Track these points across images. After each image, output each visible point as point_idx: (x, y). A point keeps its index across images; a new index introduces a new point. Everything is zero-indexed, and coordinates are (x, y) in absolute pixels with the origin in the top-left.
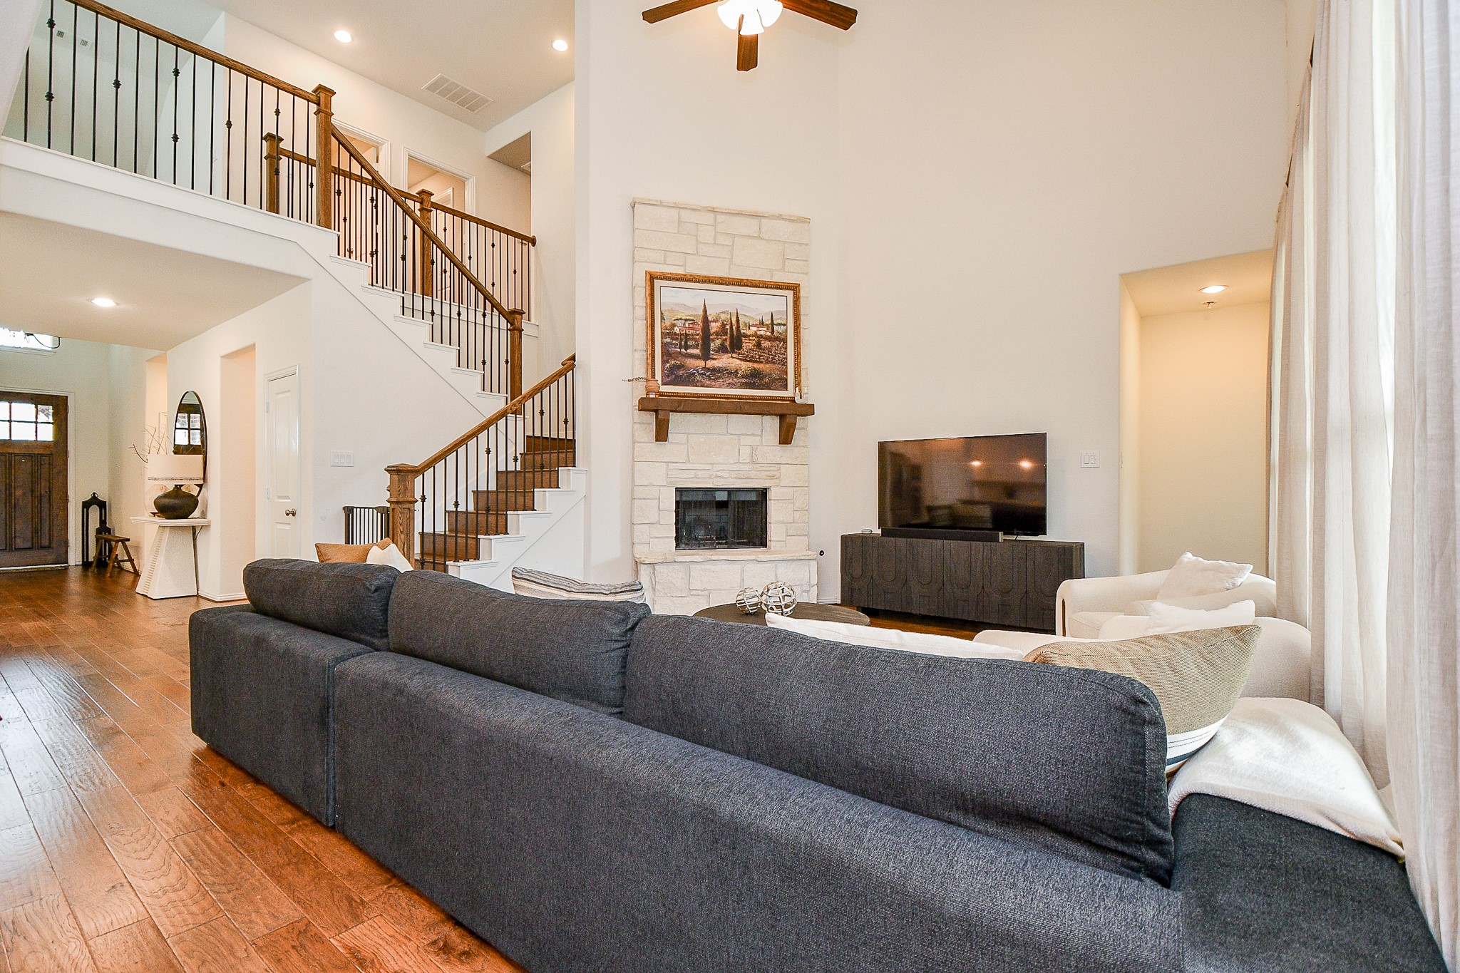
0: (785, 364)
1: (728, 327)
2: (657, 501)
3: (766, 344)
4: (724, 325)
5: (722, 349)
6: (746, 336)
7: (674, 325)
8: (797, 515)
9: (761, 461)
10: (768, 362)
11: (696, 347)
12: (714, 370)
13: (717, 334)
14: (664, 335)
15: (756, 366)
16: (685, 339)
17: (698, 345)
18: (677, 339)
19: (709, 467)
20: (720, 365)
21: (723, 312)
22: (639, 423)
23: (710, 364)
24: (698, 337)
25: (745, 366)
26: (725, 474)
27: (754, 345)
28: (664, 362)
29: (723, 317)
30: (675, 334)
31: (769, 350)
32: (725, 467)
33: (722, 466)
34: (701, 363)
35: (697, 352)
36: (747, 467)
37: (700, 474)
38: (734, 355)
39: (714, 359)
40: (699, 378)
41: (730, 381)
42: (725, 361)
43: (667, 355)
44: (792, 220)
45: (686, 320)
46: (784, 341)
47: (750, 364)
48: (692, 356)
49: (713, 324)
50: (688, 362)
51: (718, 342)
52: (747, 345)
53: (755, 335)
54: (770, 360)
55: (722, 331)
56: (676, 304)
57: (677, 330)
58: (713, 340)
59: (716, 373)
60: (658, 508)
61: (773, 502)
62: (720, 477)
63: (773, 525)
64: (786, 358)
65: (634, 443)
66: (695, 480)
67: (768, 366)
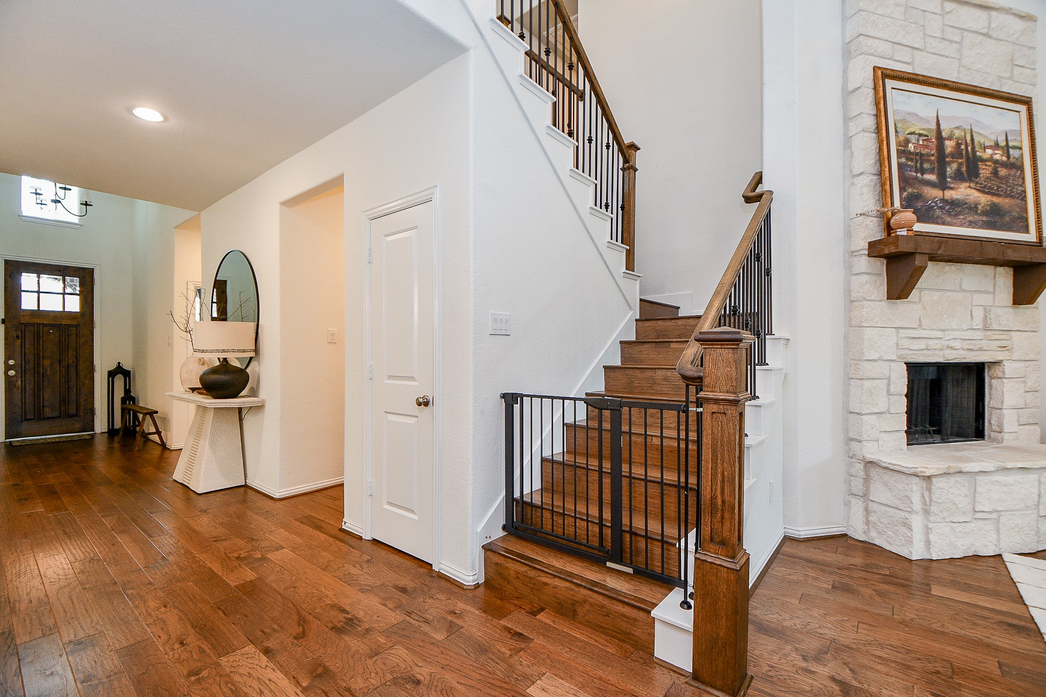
0: (1024, 198)
1: (963, 147)
2: (886, 381)
3: (1003, 172)
4: (958, 145)
5: (959, 176)
6: (983, 160)
7: (907, 141)
8: (1029, 397)
9: (995, 327)
10: (1007, 196)
11: (931, 171)
12: (954, 203)
13: (952, 155)
14: (900, 153)
15: (995, 200)
16: (920, 157)
17: (933, 168)
18: (911, 160)
19: (940, 334)
20: (959, 197)
21: (957, 128)
22: (868, 274)
23: (949, 194)
24: (933, 158)
25: (984, 200)
26: (957, 344)
27: (991, 173)
28: (902, 189)
29: (957, 133)
30: (910, 153)
31: (1006, 178)
32: (958, 334)
33: (956, 333)
34: (937, 193)
35: (932, 177)
36: (979, 335)
37: (933, 344)
38: (972, 185)
39: (952, 189)
40: (938, 212)
41: (971, 218)
42: (963, 192)
43: (905, 182)
44: (1022, 17)
45: (920, 135)
46: (1021, 168)
47: (989, 198)
48: (929, 183)
49: (947, 143)
50: (925, 191)
51: (955, 166)
52: (985, 171)
53: (991, 159)
54: (1008, 192)
55: (957, 153)
56: (909, 114)
57: (911, 147)
58: (949, 163)
59: (955, 208)
60: (888, 391)
61: (1005, 381)
62: (952, 348)
63: (1005, 412)
64: (1025, 192)
65: (851, 302)
66: (926, 352)
67: (1007, 200)
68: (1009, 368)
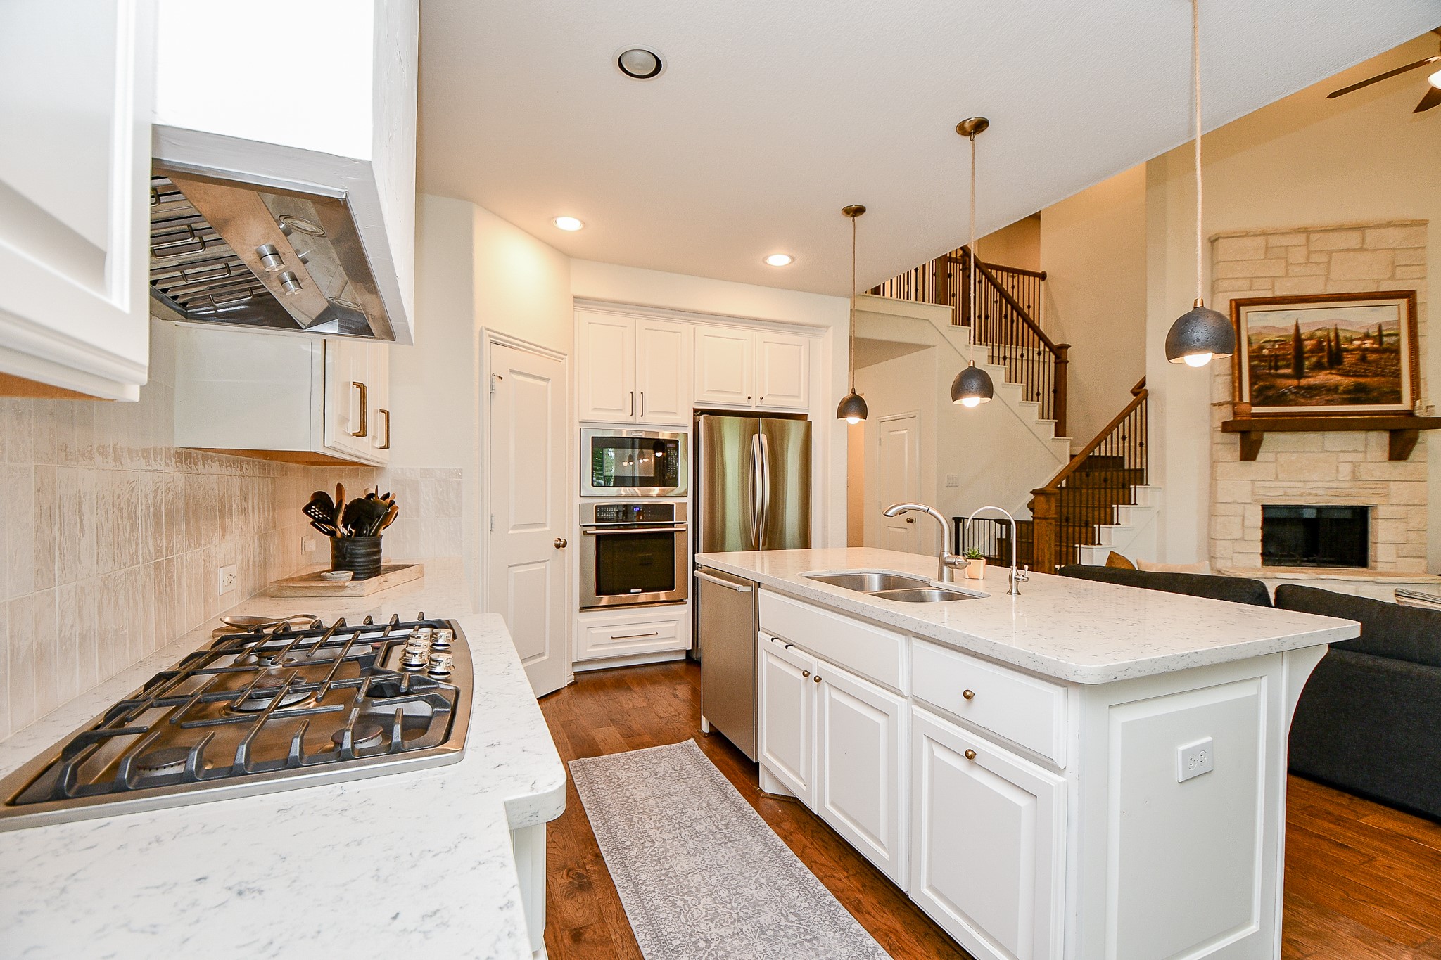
0: (1397, 374)
1: (1325, 343)
2: (1241, 518)
3: (1372, 357)
4: (1320, 342)
5: (1319, 367)
6: (1347, 350)
7: (1262, 348)
8: (1412, 535)
9: (1365, 477)
10: (1375, 375)
11: (1287, 367)
12: (1310, 388)
13: (1312, 351)
14: (1251, 358)
15: (1361, 380)
16: (1274, 360)
17: (1289, 364)
18: (1265, 361)
19: (1300, 484)
20: (1317, 382)
21: (1318, 330)
22: (1223, 444)
23: (1304, 382)
24: (1289, 357)
25: (1346, 381)
26: (1320, 492)
27: (1358, 360)
28: (1252, 384)
29: (1319, 334)
30: (1264, 356)
31: (1377, 362)
32: (1320, 485)
33: (1317, 483)
34: (1293, 383)
35: (1288, 371)
36: (1346, 485)
37: (1290, 492)
38: (1334, 372)
39: (1309, 377)
40: (1291, 397)
41: (1329, 398)
42: (1322, 378)
43: (1254, 377)
45: (1276, 341)
46: (1396, 351)
47: (1353, 379)
48: (1283, 376)
49: (1307, 342)
50: (1279, 382)
51: (1314, 360)
52: (1349, 359)
53: (1359, 348)
54: (1379, 373)
55: (1319, 347)
56: (1265, 327)
57: (1265, 352)
58: (1308, 358)
59: (1311, 393)
60: (1243, 525)
61: (1380, 521)
62: (1315, 495)
63: (1379, 545)
64: (1399, 370)
65: (1213, 463)
66: (1284, 497)
67: (1376, 379)
68: (1382, 511)
